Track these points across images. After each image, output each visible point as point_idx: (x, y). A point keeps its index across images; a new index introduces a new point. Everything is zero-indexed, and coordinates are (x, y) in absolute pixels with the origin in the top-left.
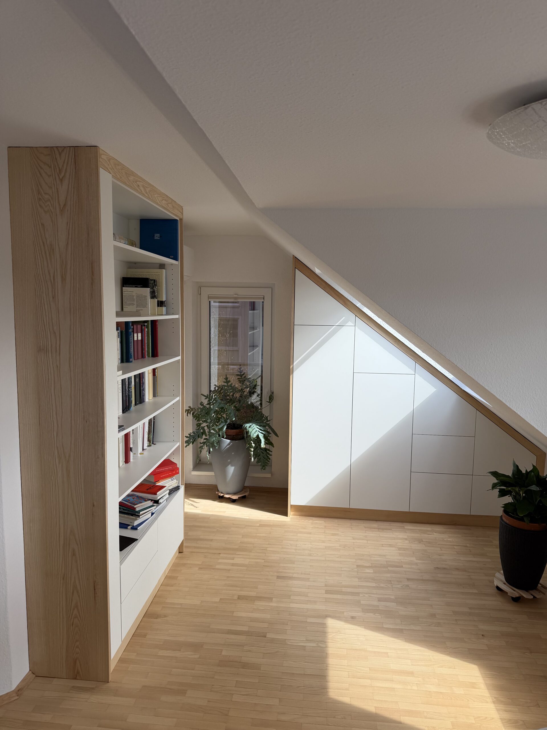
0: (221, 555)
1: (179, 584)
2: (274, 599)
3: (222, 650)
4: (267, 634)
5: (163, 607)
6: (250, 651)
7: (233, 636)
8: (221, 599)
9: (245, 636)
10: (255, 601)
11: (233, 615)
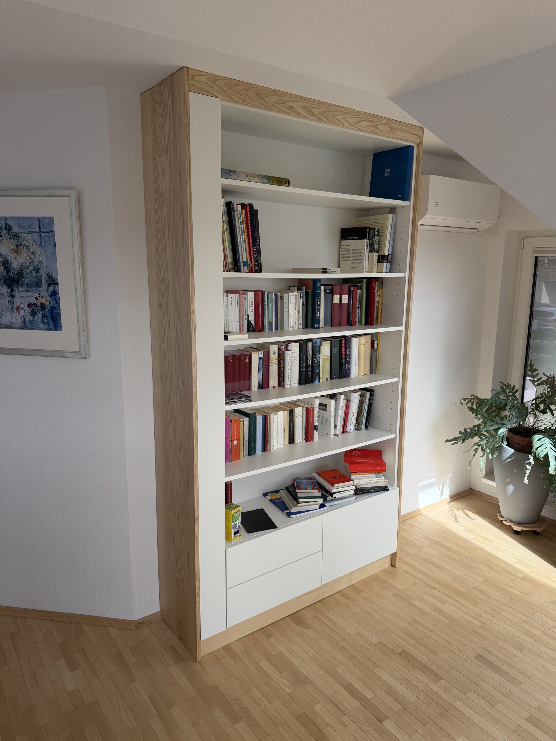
0: (435, 591)
1: (356, 600)
2: (442, 682)
3: (319, 702)
4: (387, 718)
5: (316, 616)
6: (346, 726)
7: (346, 695)
8: (380, 643)
9: (359, 704)
10: (417, 669)
11: (373, 670)
